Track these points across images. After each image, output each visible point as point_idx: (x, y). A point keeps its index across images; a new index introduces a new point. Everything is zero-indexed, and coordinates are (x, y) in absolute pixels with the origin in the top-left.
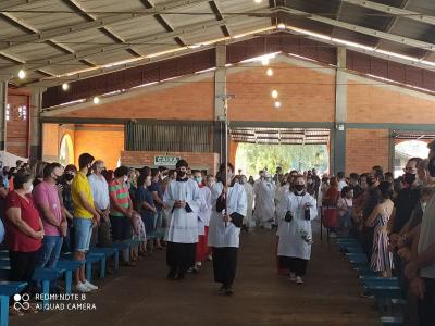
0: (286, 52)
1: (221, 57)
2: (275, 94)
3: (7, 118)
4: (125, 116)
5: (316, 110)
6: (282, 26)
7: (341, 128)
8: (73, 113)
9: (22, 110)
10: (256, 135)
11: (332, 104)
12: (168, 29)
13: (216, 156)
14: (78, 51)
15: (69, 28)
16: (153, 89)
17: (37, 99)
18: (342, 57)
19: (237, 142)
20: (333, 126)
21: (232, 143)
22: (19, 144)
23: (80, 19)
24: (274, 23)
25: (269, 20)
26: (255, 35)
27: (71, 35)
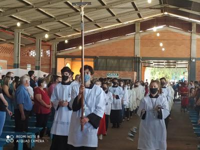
0: (168, 25)
1: (138, 28)
2: (161, 45)
3: (42, 56)
4: (94, 54)
5: (182, 52)
6: (166, 13)
7: (194, 60)
8: (70, 54)
9: (48, 52)
10: (154, 64)
11: (189, 49)
12: (113, 15)
13: (135, 73)
14: (72, 26)
15: (68, 15)
16: (107, 42)
17: (55, 47)
18: (194, 27)
19: (145, 67)
20: (190, 60)
21: (143, 67)
22: (47, 67)
23: (73, 11)
24: (162, 12)
25: (160, 10)
26: (153, 17)
27: (69, 18)
